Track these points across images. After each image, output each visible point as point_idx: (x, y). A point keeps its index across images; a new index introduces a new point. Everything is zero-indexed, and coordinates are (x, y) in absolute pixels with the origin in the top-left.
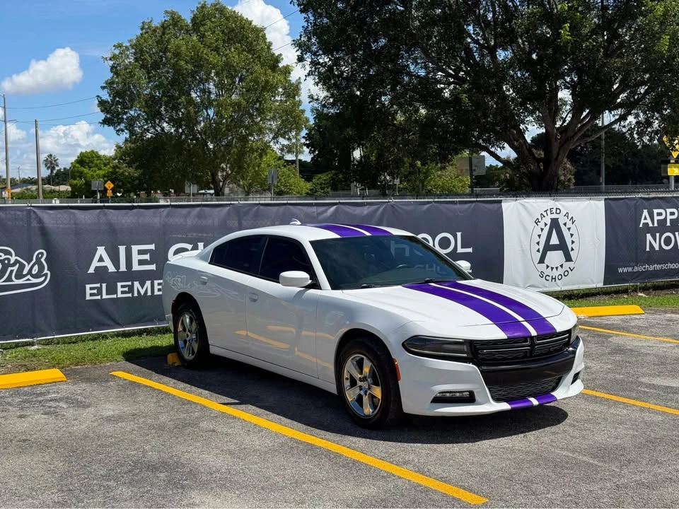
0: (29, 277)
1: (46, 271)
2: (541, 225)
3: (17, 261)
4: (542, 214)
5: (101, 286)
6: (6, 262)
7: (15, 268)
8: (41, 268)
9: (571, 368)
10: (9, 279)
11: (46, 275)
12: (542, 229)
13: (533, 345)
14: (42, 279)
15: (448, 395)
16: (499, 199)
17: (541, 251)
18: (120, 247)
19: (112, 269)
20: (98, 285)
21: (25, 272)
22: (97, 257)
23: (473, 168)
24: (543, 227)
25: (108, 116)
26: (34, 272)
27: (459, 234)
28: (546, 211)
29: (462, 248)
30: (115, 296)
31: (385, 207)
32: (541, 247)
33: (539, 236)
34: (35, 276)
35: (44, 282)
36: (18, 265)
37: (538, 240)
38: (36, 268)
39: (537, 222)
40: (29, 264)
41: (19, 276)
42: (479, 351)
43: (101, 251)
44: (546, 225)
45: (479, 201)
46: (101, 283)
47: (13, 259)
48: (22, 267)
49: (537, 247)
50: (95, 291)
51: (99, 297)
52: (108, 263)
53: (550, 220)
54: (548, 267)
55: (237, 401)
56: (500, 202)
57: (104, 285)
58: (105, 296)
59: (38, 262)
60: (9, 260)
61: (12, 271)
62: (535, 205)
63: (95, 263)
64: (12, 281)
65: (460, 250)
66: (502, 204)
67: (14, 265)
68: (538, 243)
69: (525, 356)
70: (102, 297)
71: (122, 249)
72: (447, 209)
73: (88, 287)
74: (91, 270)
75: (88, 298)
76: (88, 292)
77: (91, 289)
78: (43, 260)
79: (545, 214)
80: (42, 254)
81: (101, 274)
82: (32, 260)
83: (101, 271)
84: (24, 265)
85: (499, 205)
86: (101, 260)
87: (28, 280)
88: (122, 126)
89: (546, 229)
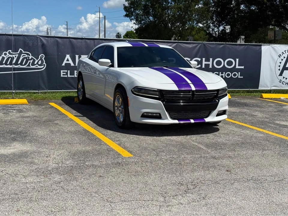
0: (37, 65)
1: (44, 63)
2: (282, 57)
3: (32, 58)
4: (283, 52)
5: (68, 71)
6: (28, 58)
7: (31, 61)
8: (42, 62)
9: (216, 108)
10: (29, 65)
11: (44, 65)
12: (282, 60)
13: (193, 95)
14: (42, 67)
15: (150, 114)
16: (260, 44)
17: (281, 70)
18: (76, 55)
19: (72, 64)
20: (66, 71)
21: (36, 63)
22: (66, 59)
23: (276, 36)
24: (283, 59)
25: (127, 13)
26: (39, 63)
27: (237, 60)
28: (285, 51)
29: (238, 66)
30: (73, 76)
31: (201, 45)
32: (281, 68)
33: (280, 63)
34: (40, 65)
35: (43, 68)
36: (32, 60)
37: (279, 64)
38: (40, 62)
39: (280, 56)
40: (37, 60)
41: (33, 64)
42: (164, 95)
43: (68, 56)
44: (284, 57)
45: (250, 45)
46: (68, 70)
47: (30, 57)
48: (34, 61)
49: (279, 68)
50: (65, 73)
51: (66, 76)
52: (71, 62)
53: (287, 56)
54: (284, 78)
55: (82, 115)
56: (261, 45)
57: (69, 71)
58: (69, 76)
59: (41, 59)
60: (29, 57)
61: (30, 62)
62: (279, 48)
63: (65, 61)
64: (30, 66)
65: (237, 67)
66: (262, 46)
67: (31, 60)
68: (279, 66)
69: (189, 100)
70: (68, 76)
71: (77, 56)
72: (232, 47)
73: (62, 71)
74: (63, 64)
75: (62, 76)
76: (62, 73)
77: (63, 72)
78: (43, 59)
79: (284, 52)
80: (43, 56)
81: (68, 66)
82: (38, 58)
83: (68, 65)
84: (35, 60)
85: (260, 47)
86: (68, 60)
87: (37, 66)
88: (133, 17)
89: (285, 60)
